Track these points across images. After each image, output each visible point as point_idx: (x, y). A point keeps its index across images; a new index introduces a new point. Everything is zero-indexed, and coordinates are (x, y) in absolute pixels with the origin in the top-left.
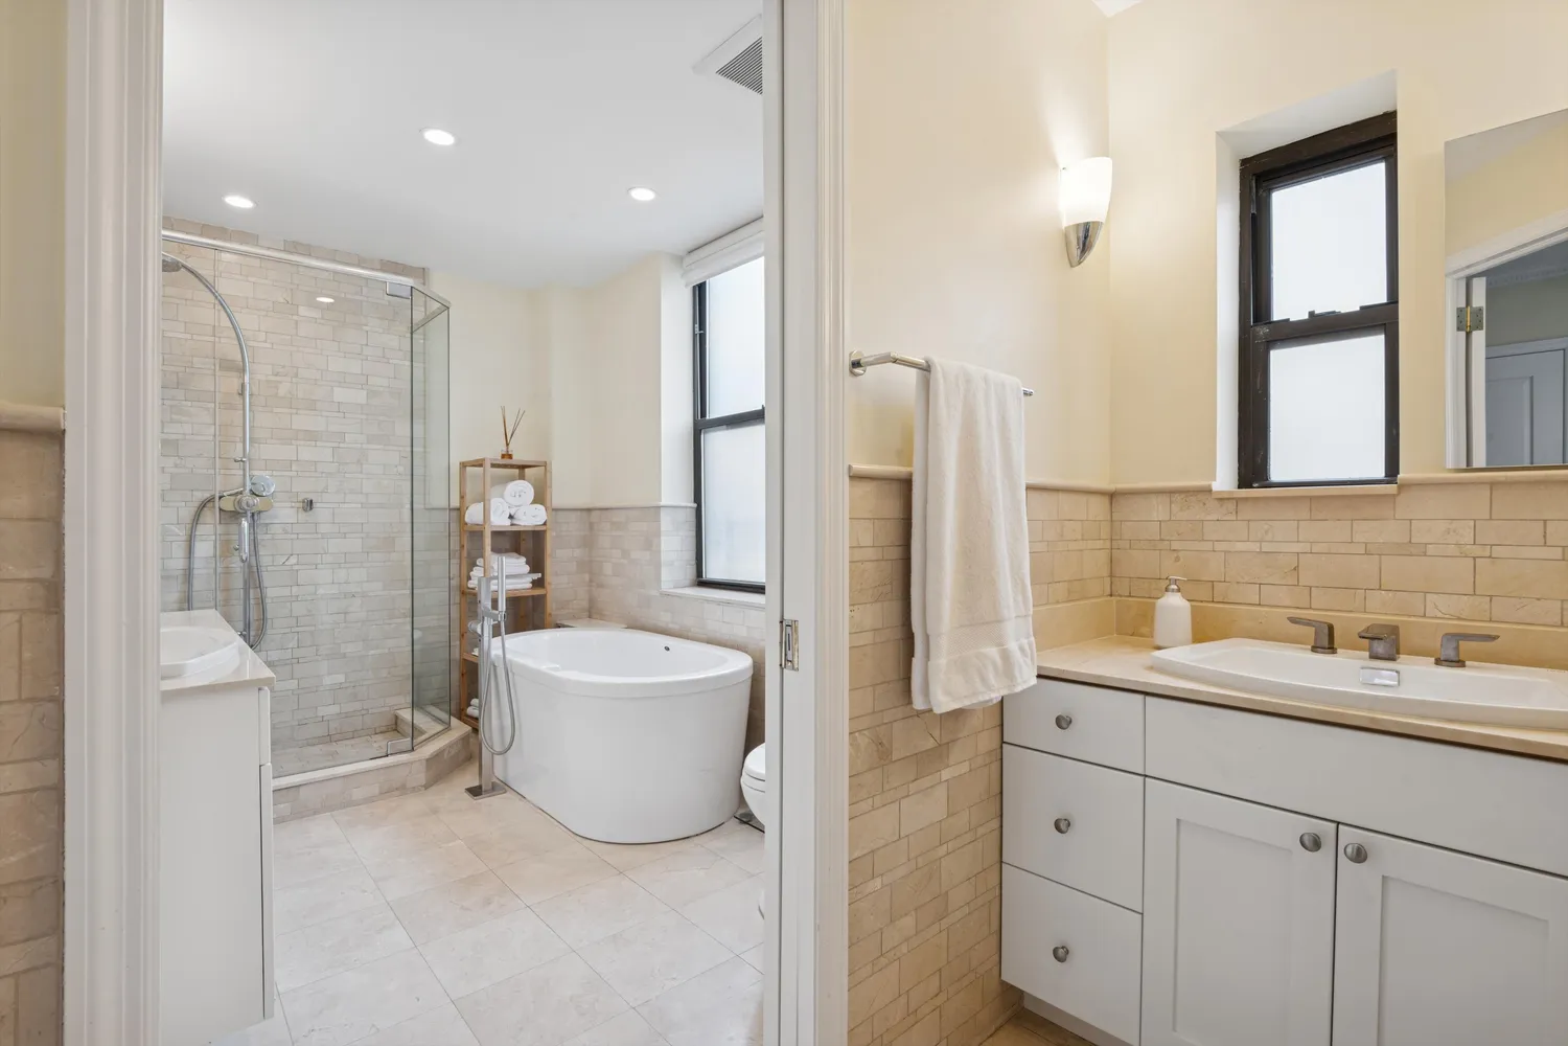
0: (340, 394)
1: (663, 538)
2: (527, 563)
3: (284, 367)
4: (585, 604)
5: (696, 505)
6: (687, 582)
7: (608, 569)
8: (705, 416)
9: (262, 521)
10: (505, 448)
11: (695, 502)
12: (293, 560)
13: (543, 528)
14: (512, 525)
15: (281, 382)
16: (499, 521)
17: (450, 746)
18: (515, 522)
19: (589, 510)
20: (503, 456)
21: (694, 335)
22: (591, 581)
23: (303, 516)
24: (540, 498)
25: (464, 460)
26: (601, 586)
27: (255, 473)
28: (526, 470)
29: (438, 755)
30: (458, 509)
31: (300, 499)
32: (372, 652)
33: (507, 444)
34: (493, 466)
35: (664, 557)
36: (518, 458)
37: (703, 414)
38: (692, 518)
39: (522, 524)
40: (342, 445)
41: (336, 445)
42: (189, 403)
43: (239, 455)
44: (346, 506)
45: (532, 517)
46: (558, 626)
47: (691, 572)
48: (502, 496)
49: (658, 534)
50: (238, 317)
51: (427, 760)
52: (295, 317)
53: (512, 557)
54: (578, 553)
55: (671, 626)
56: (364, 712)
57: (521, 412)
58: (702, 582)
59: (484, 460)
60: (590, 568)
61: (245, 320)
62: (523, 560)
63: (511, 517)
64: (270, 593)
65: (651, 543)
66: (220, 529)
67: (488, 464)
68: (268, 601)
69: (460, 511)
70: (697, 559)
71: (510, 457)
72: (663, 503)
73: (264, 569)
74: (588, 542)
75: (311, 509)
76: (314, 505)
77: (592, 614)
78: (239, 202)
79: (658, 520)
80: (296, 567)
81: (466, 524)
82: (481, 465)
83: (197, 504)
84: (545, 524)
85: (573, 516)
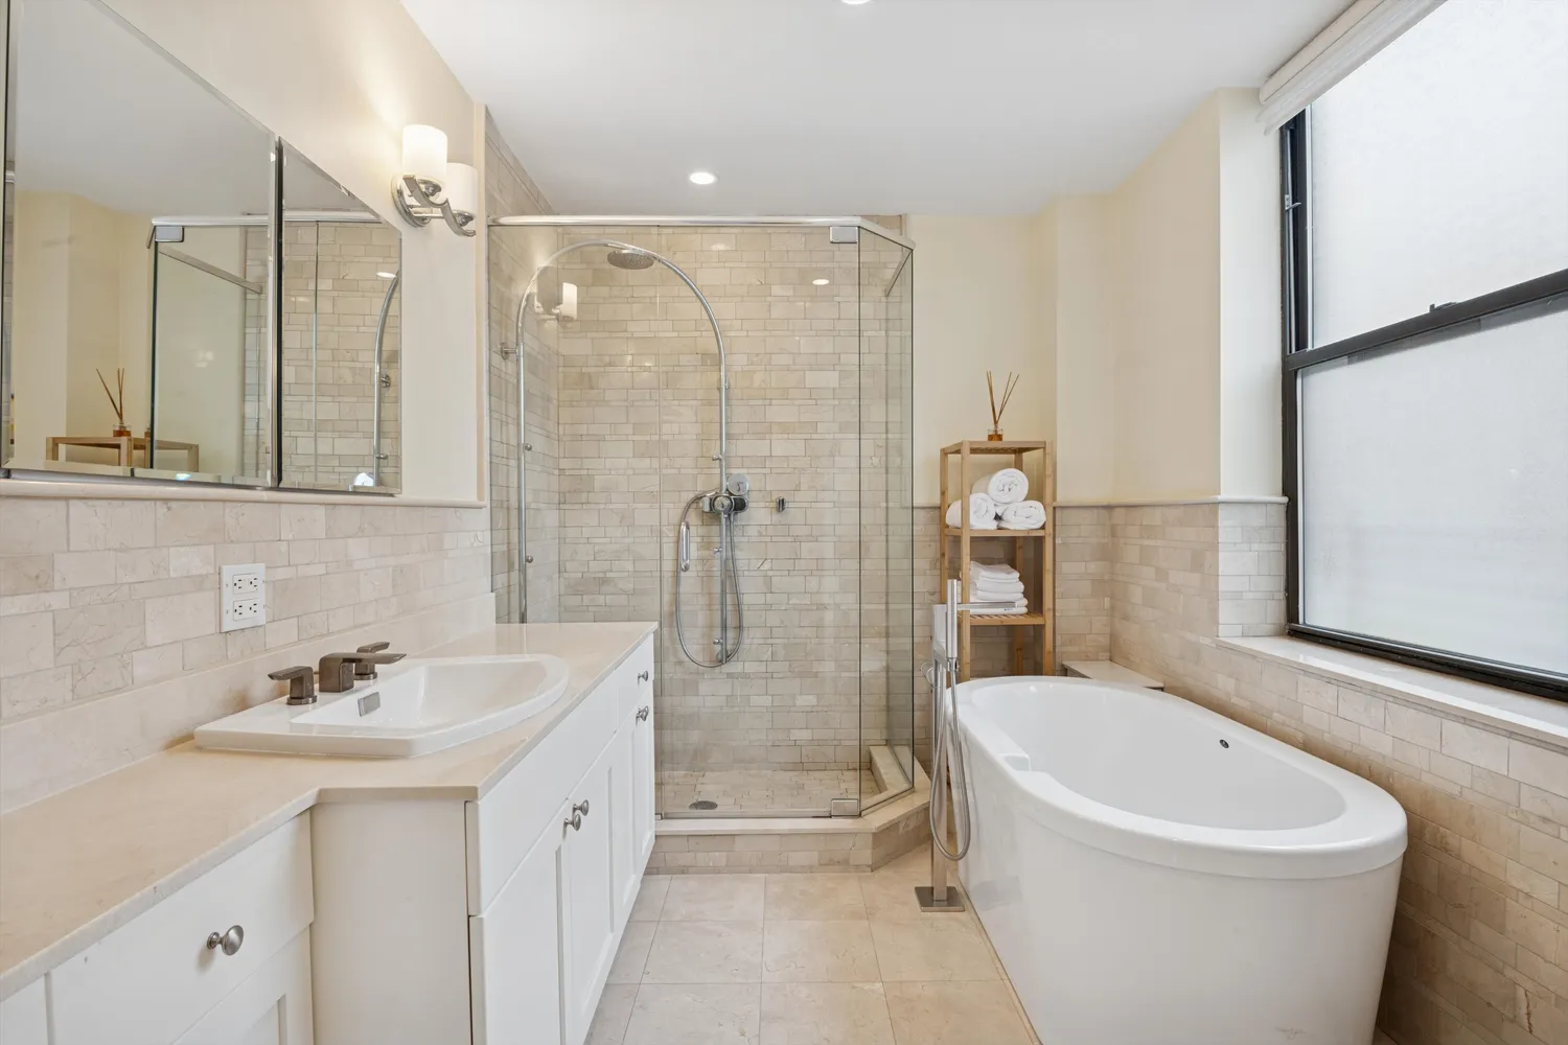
0: (813, 379)
1: (1221, 555)
2: (1021, 579)
3: (757, 355)
4: (1105, 641)
5: (1285, 500)
6: (1269, 628)
7: (1137, 595)
8: (1305, 345)
9: (739, 523)
10: (992, 427)
11: (1285, 493)
12: (767, 566)
13: (1040, 533)
14: (1000, 528)
15: (754, 372)
16: (982, 523)
17: (907, 817)
18: (1003, 525)
19: (1109, 508)
20: (991, 438)
21: (1283, 212)
22: (1113, 608)
23: (776, 517)
24: (1036, 493)
25: (944, 447)
26: (1126, 618)
27: (734, 471)
28: (1025, 454)
29: (892, 827)
30: (940, 508)
31: (774, 498)
32: (844, 674)
33: (996, 422)
34: (974, 451)
35: (1224, 585)
36: (1011, 437)
37: (1301, 342)
38: (1278, 519)
39: (1011, 527)
40: (814, 436)
41: (808, 436)
42: (676, 402)
43: (715, 453)
44: (819, 505)
45: (1026, 518)
46: (1065, 672)
47: (1276, 611)
48: (986, 492)
49: (1214, 547)
50: (714, 308)
51: (874, 834)
52: (769, 299)
53: (1002, 571)
54: (1094, 567)
55: (1234, 700)
56: (835, 743)
57: (1013, 378)
58: (1295, 630)
59: (961, 444)
60: (1110, 590)
61: (723, 310)
62: (1017, 575)
63: (998, 518)
64: (746, 599)
65: (1202, 560)
66: (702, 530)
67: (966, 450)
68: (744, 608)
69: (940, 510)
70: (1287, 589)
71: (1000, 437)
72: (1222, 497)
73: (740, 573)
74: (1109, 553)
75: (783, 509)
76: (786, 506)
77: (1115, 654)
78: (702, 178)
79: (1213, 526)
80: (770, 573)
81: (948, 526)
82: (958, 452)
83: (684, 505)
84: (1043, 527)
85: (1086, 514)
